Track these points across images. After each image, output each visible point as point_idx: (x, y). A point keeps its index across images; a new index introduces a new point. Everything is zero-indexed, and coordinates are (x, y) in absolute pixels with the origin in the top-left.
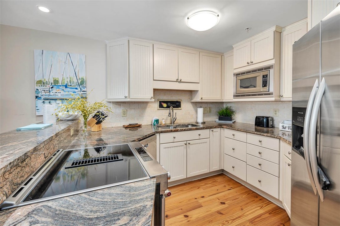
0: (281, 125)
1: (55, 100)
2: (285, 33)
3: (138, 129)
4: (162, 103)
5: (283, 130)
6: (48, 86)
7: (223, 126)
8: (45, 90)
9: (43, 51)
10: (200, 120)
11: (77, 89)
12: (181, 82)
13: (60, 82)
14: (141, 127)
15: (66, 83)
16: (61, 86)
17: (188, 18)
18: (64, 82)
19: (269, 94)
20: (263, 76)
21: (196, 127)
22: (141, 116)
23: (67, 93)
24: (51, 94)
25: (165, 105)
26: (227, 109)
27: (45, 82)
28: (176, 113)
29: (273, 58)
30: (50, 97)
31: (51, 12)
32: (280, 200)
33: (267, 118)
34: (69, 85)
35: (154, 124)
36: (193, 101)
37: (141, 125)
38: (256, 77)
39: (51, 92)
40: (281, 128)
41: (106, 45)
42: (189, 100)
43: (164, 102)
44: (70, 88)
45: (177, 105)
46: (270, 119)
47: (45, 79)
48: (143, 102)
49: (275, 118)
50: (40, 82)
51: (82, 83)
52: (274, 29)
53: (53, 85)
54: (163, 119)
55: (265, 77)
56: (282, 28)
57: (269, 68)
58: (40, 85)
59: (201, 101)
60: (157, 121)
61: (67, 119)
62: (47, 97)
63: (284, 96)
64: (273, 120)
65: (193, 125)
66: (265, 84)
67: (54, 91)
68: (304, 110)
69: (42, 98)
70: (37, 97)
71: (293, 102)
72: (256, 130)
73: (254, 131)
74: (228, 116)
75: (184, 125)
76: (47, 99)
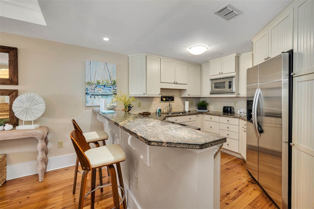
0: (239, 111)
1: (98, 95)
2: (241, 58)
3: (149, 116)
4: (163, 98)
5: (240, 114)
6: (93, 86)
7: (203, 113)
8: (92, 88)
9: (91, 62)
10: (187, 109)
11: (111, 88)
12: (177, 83)
13: (101, 83)
14: (150, 114)
15: (104, 84)
16: (101, 86)
17: (190, 48)
18: (103, 83)
19: (233, 93)
20: (229, 82)
21: (184, 114)
22: (150, 106)
23: (105, 91)
24: (96, 91)
25: (164, 99)
26: (203, 102)
27: (92, 83)
28: (172, 105)
29: (234, 72)
30: (95, 93)
31: (110, 40)
32: (240, 153)
33: (231, 107)
34: (106, 85)
35: (158, 112)
36: (182, 96)
37: (150, 113)
38: (225, 82)
39: (95, 90)
40: (239, 113)
41: (128, 58)
42: (179, 96)
43: (164, 97)
44: (107, 87)
45: (171, 99)
46: (232, 108)
47: (92, 81)
48: (151, 97)
49: (235, 108)
50: (89, 83)
51: (114, 84)
52: (235, 55)
53: (96, 85)
54: (164, 109)
55: (230, 82)
56: (239, 54)
57: (232, 77)
58: (89, 85)
59: (188, 96)
60: (160, 110)
61: (110, 108)
62: (93, 93)
63: (241, 94)
64: (233, 109)
65: (183, 113)
66: (230, 87)
67: (97, 89)
68: (252, 101)
69: (90, 94)
70: (86, 93)
71: (247, 97)
72: (223, 114)
73: (222, 114)
74: (204, 107)
75: (177, 113)
76: (93, 95)
